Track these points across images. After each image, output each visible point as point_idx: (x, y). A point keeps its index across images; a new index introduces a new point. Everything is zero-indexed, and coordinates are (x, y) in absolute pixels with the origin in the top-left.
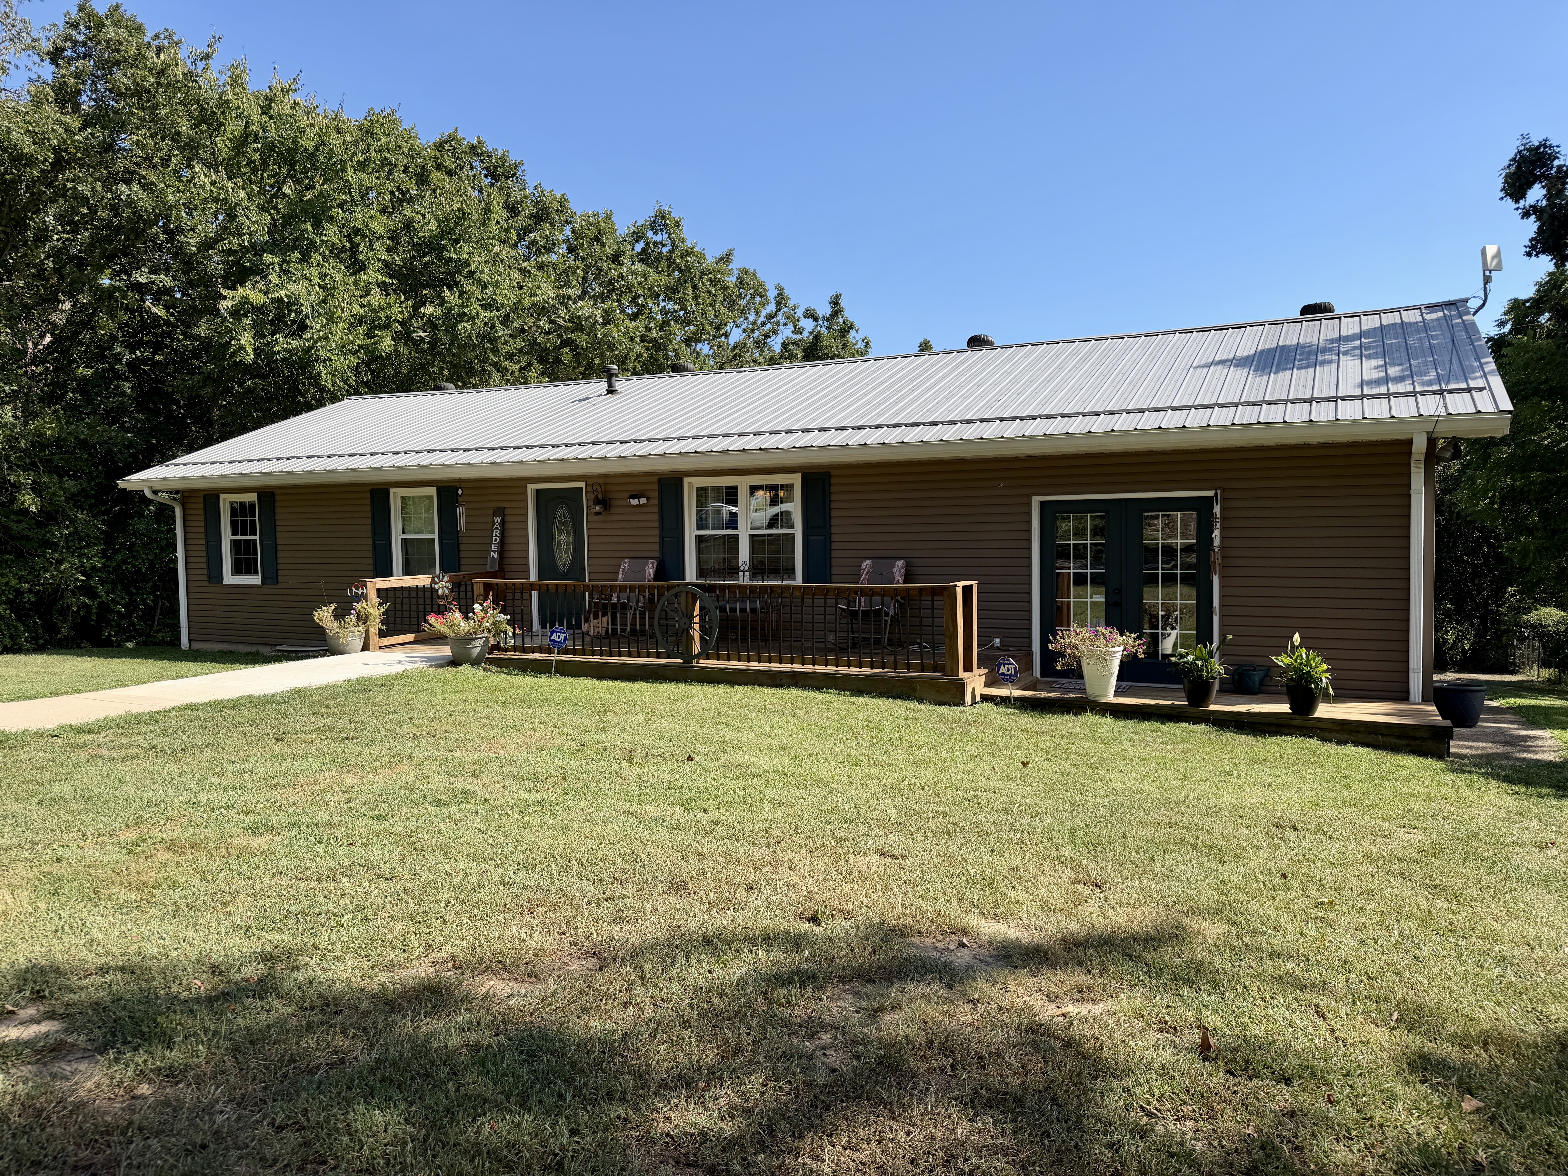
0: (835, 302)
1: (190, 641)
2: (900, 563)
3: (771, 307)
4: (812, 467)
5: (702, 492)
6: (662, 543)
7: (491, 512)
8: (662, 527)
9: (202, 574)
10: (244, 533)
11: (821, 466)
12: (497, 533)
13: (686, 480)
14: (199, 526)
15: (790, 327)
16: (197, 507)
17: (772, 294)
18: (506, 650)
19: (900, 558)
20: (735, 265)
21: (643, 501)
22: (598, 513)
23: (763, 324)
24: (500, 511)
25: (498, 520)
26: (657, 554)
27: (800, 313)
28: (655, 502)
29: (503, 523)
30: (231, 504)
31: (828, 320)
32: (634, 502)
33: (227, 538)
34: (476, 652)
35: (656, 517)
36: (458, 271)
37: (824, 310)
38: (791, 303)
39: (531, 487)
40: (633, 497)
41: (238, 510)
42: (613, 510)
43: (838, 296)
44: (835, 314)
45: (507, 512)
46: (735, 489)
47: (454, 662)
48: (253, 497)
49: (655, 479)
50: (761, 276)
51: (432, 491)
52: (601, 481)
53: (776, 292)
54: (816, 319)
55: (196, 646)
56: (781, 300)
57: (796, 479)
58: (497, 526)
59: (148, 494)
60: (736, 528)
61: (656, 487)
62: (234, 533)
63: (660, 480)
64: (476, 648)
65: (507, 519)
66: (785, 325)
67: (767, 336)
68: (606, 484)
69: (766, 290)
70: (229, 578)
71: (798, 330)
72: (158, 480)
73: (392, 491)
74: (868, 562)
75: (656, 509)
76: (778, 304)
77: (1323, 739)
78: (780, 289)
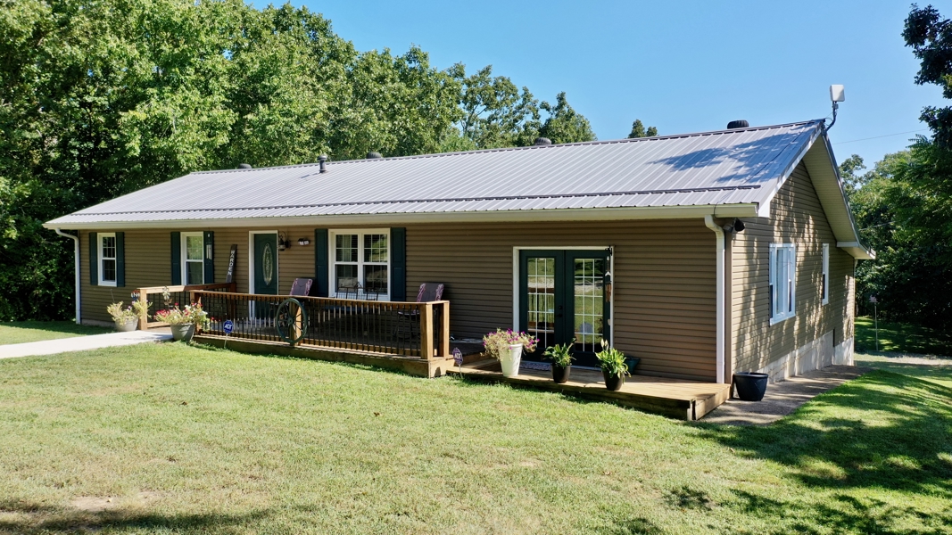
0: (561, 98)
1: (81, 319)
2: (441, 286)
3: (520, 102)
4: (395, 224)
5: (339, 238)
6: (317, 268)
7: (230, 247)
8: (317, 259)
9: (87, 279)
10: (110, 256)
11: (400, 224)
12: (232, 260)
13: (330, 231)
14: (86, 251)
15: (531, 114)
16: (86, 240)
17: (520, 93)
18: (206, 333)
19: (440, 283)
20: (493, 76)
21: (307, 243)
22: (283, 250)
23: (515, 113)
24: (235, 247)
25: (233, 252)
26: (313, 276)
27: (538, 106)
28: (313, 243)
29: (236, 254)
30: (104, 238)
31: (556, 109)
32: (301, 243)
33: (101, 258)
34: (185, 333)
35: (313, 253)
36: (271, 93)
37: (554, 103)
38: (533, 99)
39: (251, 233)
40: (301, 240)
41: (108, 241)
42: (292, 248)
43: (563, 94)
44: (561, 106)
45: (238, 247)
46: (356, 236)
47: (173, 340)
48: (113, 235)
49: (313, 229)
50: (513, 82)
51: (201, 234)
52: (285, 230)
53: (523, 92)
54: (548, 110)
55: (84, 322)
56: (526, 97)
57: (387, 232)
58: (232, 256)
59: (58, 232)
60: (356, 261)
61: (313, 234)
62: (105, 255)
63: (316, 230)
64: (185, 331)
65: (239, 252)
66: (527, 113)
67: (516, 121)
68: (288, 232)
69: (516, 91)
70: (101, 282)
71: (535, 117)
72: (66, 224)
73: (182, 233)
74: (424, 285)
75: (313, 248)
76: (524, 99)
77: (620, 405)
78: (526, 90)
